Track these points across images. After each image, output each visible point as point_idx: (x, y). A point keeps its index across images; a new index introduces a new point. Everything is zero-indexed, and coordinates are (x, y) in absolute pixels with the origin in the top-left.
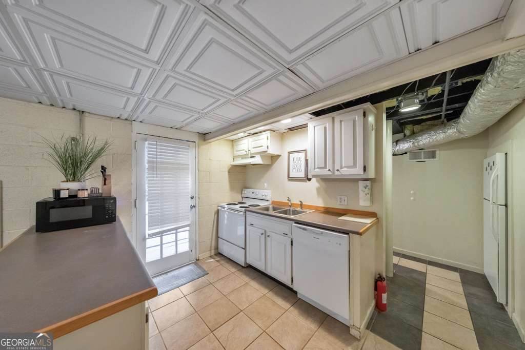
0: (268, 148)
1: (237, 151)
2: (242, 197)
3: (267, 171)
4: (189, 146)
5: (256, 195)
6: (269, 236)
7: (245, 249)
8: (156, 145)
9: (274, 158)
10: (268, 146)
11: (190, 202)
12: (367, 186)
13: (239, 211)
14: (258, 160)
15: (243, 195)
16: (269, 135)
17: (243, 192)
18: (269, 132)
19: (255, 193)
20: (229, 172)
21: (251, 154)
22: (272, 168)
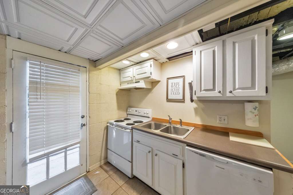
0: (151, 74)
1: (123, 78)
2: (127, 114)
3: (148, 93)
4: (79, 71)
5: (139, 113)
6: (156, 155)
7: (132, 162)
8: (40, 65)
9: (154, 83)
10: (151, 72)
11: (80, 121)
12: (256, 107)
13: (126, 128)
14: (142, 84)
15: (128, 113)
16: (152, 63)
17: (128, 110)
18: (152, 60)
19: (138, 111)
20: (117, 95)
21: (135, 80)
22: (152, 91)
